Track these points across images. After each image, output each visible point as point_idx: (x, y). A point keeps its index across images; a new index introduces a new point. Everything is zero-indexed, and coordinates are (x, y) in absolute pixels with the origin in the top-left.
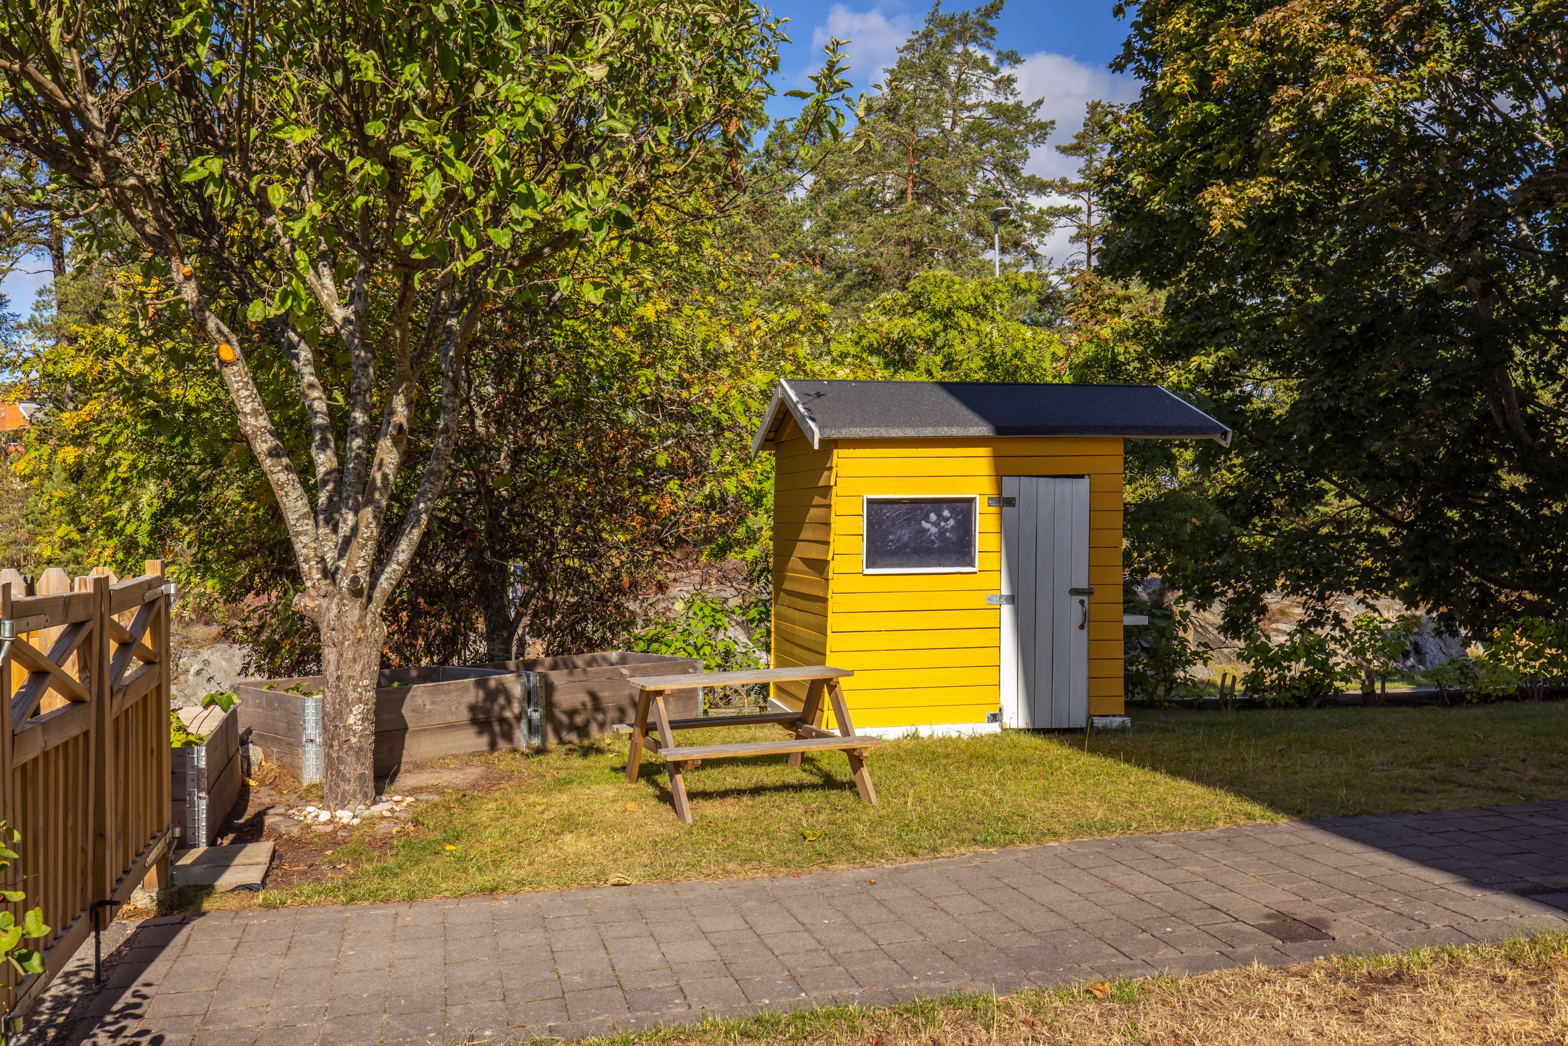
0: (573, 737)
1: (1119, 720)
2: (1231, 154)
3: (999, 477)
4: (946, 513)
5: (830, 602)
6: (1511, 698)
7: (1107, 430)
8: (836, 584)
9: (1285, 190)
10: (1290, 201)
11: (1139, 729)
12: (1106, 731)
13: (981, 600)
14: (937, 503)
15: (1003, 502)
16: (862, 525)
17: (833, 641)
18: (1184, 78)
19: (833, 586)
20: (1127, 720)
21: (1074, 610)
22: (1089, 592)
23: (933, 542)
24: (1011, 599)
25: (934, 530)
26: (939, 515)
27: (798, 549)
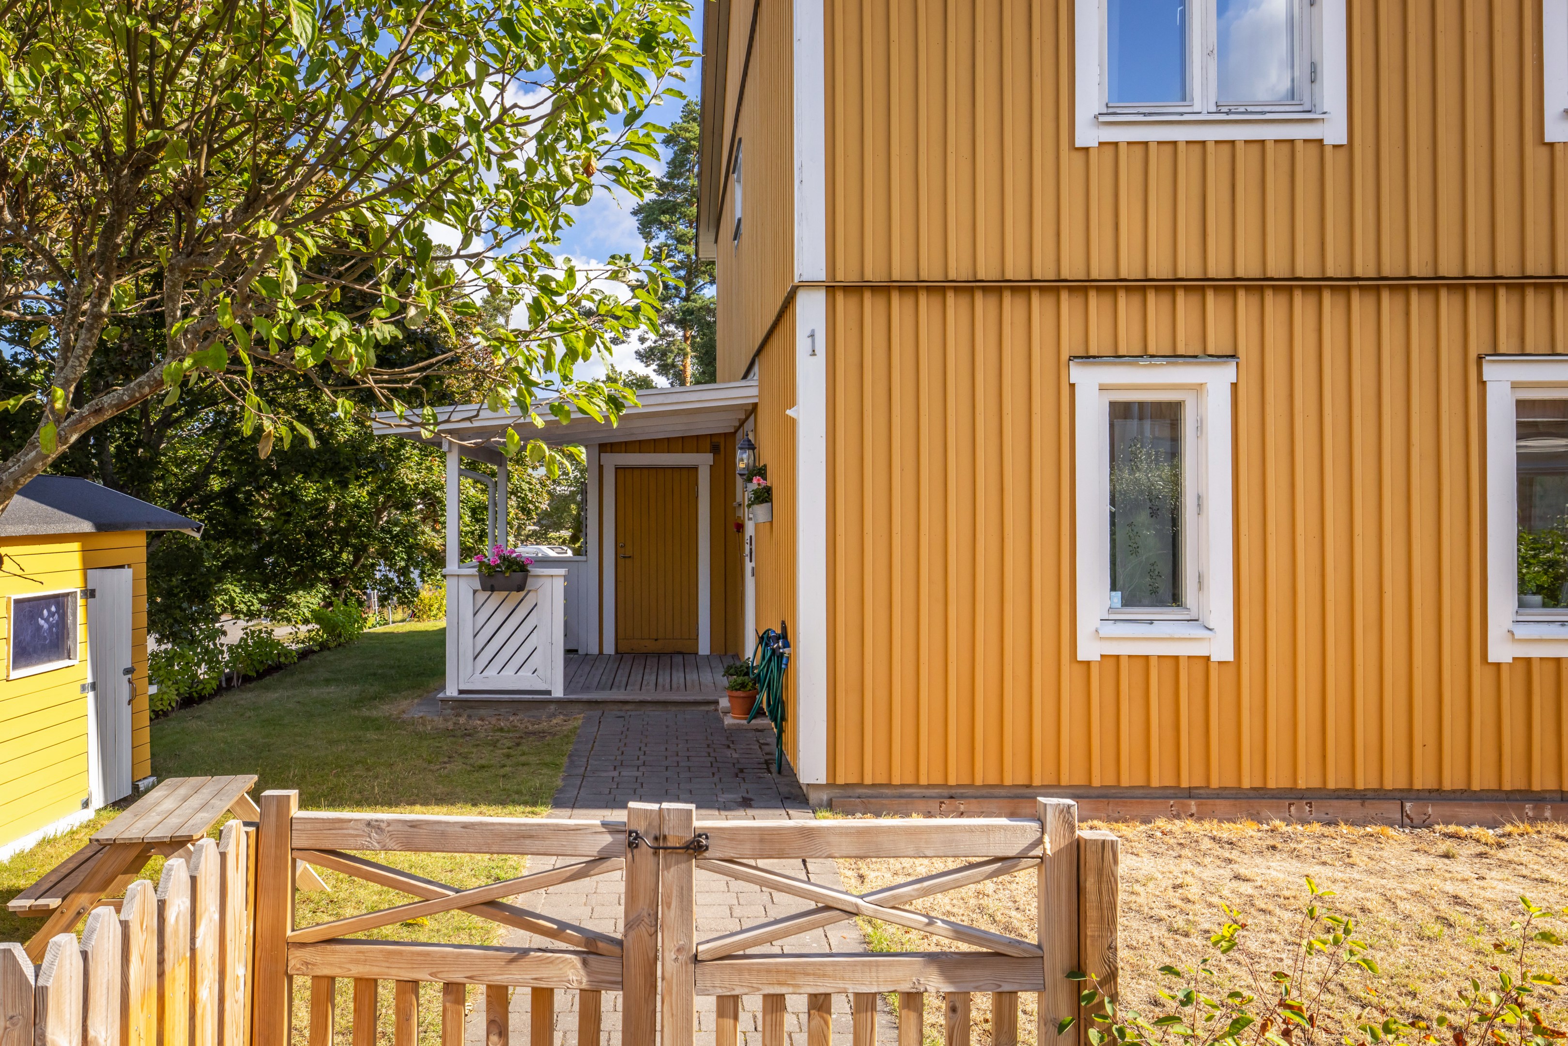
1: (151, 780)
3: (86, 571)
4: (53, 609)
15: (90, 594)
20: (154, 779)
21: (126, 688)
22: (132, 671)
23: (45, 638)
24: (94, 686)
25: (46, 626)
26: (49, 611)
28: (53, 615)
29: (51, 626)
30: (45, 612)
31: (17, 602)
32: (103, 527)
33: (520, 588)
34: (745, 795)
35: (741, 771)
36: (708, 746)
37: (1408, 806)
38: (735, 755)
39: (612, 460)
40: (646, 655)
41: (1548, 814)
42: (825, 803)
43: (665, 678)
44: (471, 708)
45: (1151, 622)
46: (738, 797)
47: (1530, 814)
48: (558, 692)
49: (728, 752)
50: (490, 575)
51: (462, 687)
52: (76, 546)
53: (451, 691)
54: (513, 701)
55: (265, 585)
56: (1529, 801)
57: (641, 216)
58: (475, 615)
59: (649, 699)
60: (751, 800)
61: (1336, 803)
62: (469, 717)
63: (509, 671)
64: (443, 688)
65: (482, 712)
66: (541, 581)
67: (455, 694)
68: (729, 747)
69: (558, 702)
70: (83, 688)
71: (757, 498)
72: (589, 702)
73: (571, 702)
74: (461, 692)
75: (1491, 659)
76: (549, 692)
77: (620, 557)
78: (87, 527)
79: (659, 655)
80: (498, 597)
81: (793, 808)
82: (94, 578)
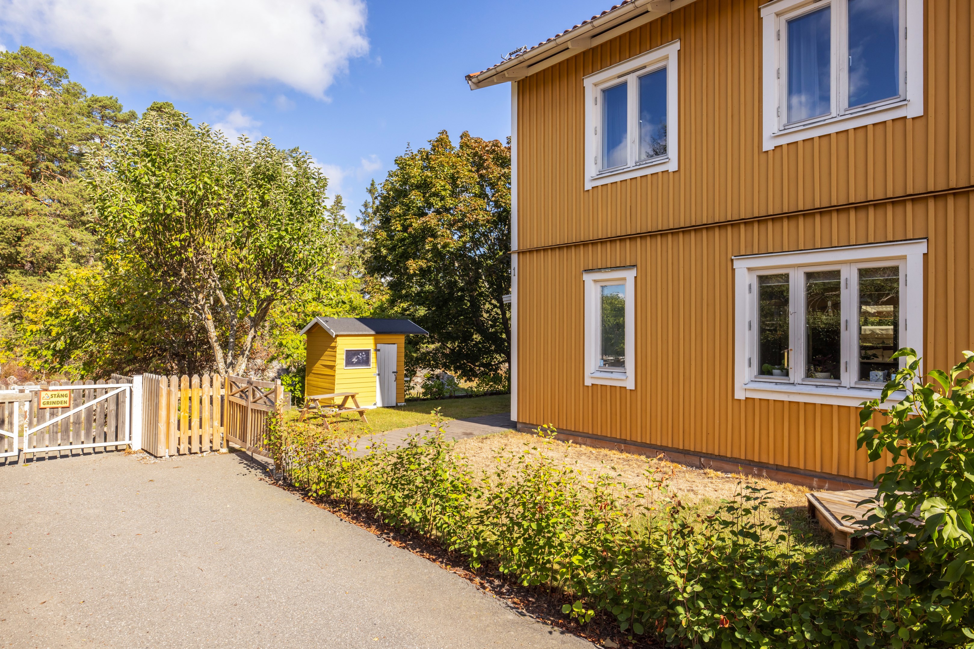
1: (404, 403)
2: (412, 249)
3: (376, 344)
4: (364, 353)
6: (482, 395)
7: (401, 333)
9: (429, 264)
10: (430, 267)
11: (409, 406)
12: (401, 406)
13: (372, 375)
14: (361, 351)
15: (377, 350)
16: (344, 357)
17: (336, 387)
18: (399, 226)
19: (337, 372)
21: (393, 377)
22: (396, 372)
23: (360, 361)
24: (379, 375)
25: (361, 357)
26: (362, 354)
27: (320, 362)
28: (364, 355)
29: (363, 358)
30: (360, 354)
31: (346, 350)
32: (378, 333)
37: (702, 459)
41: (765, 474)
45: (612, 372)
47: (756, 472)
52: (372, 338)
56: (755, 466)
61: (673, 453)
70: (375, 374)
75: (736, 397)
78: (374, 332)
82: (378, 347)
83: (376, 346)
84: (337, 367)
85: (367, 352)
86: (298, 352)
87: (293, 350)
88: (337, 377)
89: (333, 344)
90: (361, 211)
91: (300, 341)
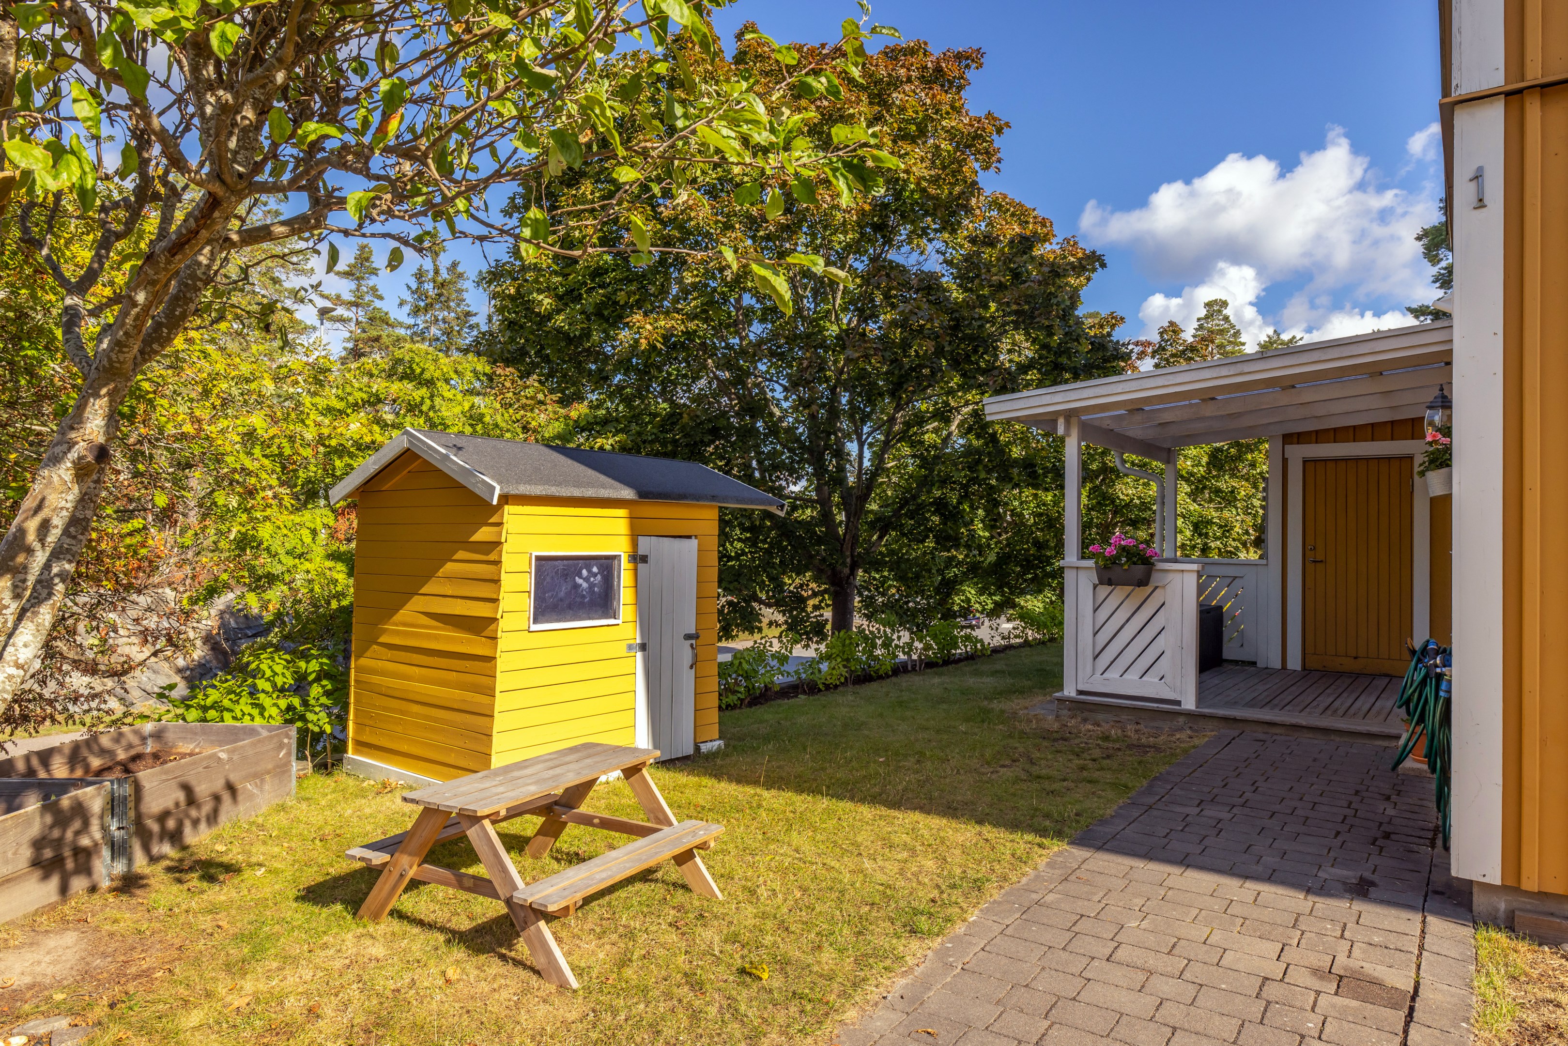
0: (166, 849)
1: (717, 743)
3: (634, 537)
4: (595, 570)
5: (499, 662)
7: (707, 497)
8: (504, 642)
12: (712, 756)
13: (622, 650)
14: (588, 561)
15: (638, 559)
16: (528, 582)
17: (500, 701)
19: (502, 644)
20: (721, 742)
21: (686, 655)
22: (696, 637)
23: (584, 597)
24: (643, 647)
25: (585, 585)
26: (589, 571)
27: (417, 603)
28: (595, 575)
29: (592, 586)
30: (585, 572)
31: (539, 559)
32: (646, 494)
33: (1143, 582)
34: (1367, 875)
35: (1387, 836)
36: (1357, 793)
38: (1390, 812)
39: (1298, 453)
40: (1340, 674)
42: (1501, 914)
43: (1364, 703)
44: (1090, 711)
46: (1351, 875)
48: (1189, 703)
49: (1381, 806)
50: (1106, 567)
51: (1080, 688)
52: (622, 512)
53: (1069, 691)
54: (1135, 709)
55: (1000, 588)
57: (1425, 241)
58: (1095, 611)
59: (1304, 723)
60: (1372, 884)
62: (1085, 720)
63: (1133, 675)
64: (1061, 687)
65: (1100, 717)
66: (1171, 576)
67: (1073, 694)
68: (1388, 798)
69: (1189, 714)
70: (630, 647)
71: (1431, 462)
72: (1225, 719)
73: (1204, 716)
74: (1081, 693)
76: (1178, 703)
77: (1310, 561)
78: (627, 493)
79: (1356, 676)
80: (1120, 593)
81: (1439, 913)
82: (646, 545)
83: (635, 544)
84: (503, 624)
85: (607, 564)
86: (308, 565)
87: (289, 561)
88: (502, 663)
89: (483, 534)
90: (409, 287)
91: (314, 532)
